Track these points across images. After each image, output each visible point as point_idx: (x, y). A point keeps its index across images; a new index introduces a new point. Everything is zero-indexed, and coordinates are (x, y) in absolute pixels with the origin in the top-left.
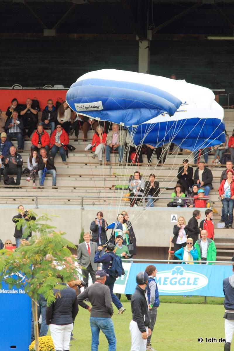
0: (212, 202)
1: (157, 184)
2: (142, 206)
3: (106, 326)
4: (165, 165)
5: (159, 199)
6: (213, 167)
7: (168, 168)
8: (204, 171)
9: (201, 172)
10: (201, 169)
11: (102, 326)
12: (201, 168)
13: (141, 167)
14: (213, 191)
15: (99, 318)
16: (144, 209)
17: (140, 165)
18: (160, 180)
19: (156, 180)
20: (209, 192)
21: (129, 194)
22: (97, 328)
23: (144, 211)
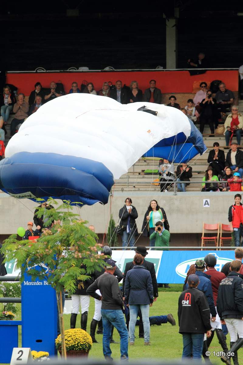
2: (173, 191)
3: (115, 318)
8: (237, 153)
12: (233, 150)
18: (191, 164)
22: (108, 320)
23: (175, 196)
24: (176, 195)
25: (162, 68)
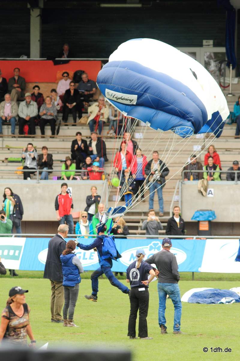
0: (107, 174)
1: (50, 156)
2: (36, 179)
3: (173, 291)
4: (59, 136)
5: (53, 172)
6: (107, 138)
7: (61, 140)
8: (97, 142)
9: (94, 144)
10: (95, 141)
11: (169, 291)
12: (94, 139)
13: (34, 139)
14: (107, 163)
15: (165, 284)
16: (38, 182)
17: (34, 137)
18: (54, 152)
19: (49, 152)
20: (104, 164)
21: (22, 167)
22: (165, 293)
23: (38, 185)
24: (39, 183)
25: (26, 57)
